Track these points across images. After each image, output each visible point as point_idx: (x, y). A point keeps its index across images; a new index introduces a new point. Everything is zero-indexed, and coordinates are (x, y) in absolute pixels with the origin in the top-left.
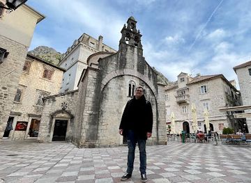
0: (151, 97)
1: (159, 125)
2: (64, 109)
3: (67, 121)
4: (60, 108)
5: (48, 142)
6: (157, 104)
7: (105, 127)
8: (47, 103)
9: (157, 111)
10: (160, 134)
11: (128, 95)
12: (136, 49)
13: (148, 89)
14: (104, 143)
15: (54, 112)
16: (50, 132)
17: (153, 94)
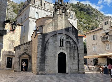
0: (74, 45)
1: (80, 62)
2: (25, 53)
3: (27, 59)
4: (23, 52)
5: (19, 72)
6: (78, 49)
7: (48, 64)
8: (16, 50)
9: (78, 54)
10: (80, 67)
11: (59, 45)
12: (63, 16)
13: (72, 41)
14: (48, 72)
15: (20, 54)
16: (19, 66)
17: (75, 43)
